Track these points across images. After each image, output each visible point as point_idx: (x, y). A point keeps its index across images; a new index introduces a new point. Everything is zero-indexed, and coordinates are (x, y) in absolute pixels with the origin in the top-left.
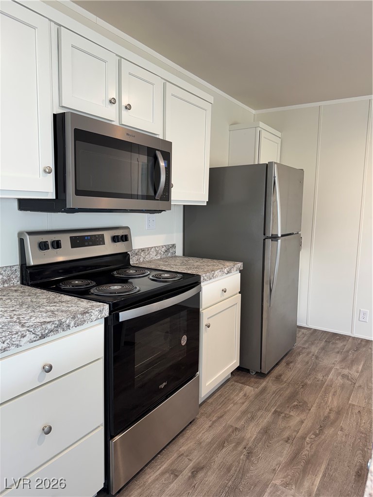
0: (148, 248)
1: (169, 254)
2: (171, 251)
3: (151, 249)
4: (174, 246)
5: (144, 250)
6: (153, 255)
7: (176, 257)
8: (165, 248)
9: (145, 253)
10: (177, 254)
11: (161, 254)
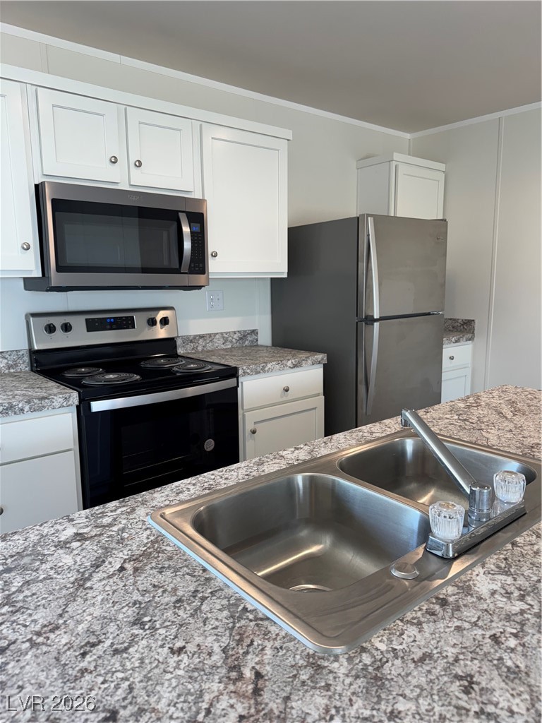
0: (210, 335)
1: (247, 343)
2: (249, 339)
3: (215, 336)
4: (254, 332)
5: (203, 337)
6: (218, 343)
7: (257, 345)
8: (238, 334)
9: (205, 340)
10: (259, 343)
11: (231, 342)
